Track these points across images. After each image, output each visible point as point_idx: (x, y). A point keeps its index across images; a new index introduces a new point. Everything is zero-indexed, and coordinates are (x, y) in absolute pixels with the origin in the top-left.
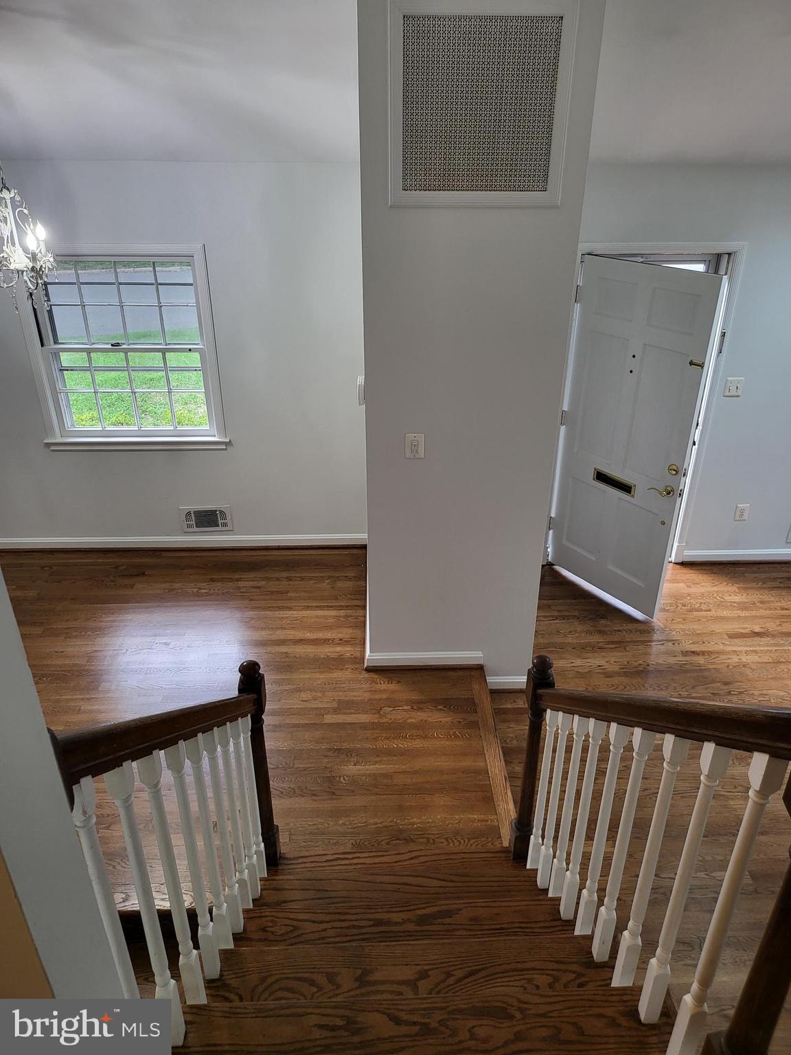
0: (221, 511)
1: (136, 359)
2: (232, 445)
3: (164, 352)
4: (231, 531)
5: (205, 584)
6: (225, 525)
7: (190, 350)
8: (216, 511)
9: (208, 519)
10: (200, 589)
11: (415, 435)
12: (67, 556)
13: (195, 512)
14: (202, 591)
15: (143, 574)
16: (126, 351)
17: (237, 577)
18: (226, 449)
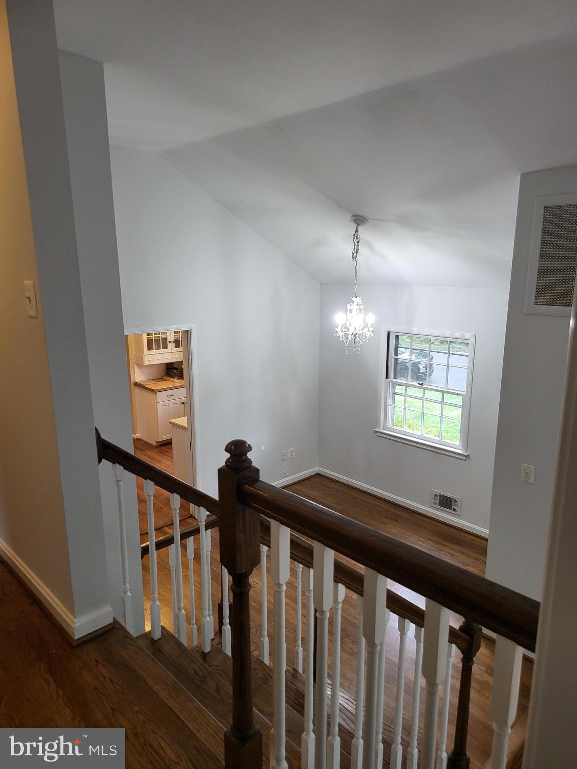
0: (455, 500)
1: (429, 394)
2: (470, 458)
3: (443, 392)
4: (459, 516)
5: (423, 539)
6: (456, 510)
7: (457, 394)
8: (452, 499)
9: (446, 502)
10: (419, 541)
11: (529, 465)
12: (369, 497)
13: (440, 495)
14: (419, 542)
15: (396, 521)
16: (424, 389)
17: (445, 543)
18: (465, 460)
